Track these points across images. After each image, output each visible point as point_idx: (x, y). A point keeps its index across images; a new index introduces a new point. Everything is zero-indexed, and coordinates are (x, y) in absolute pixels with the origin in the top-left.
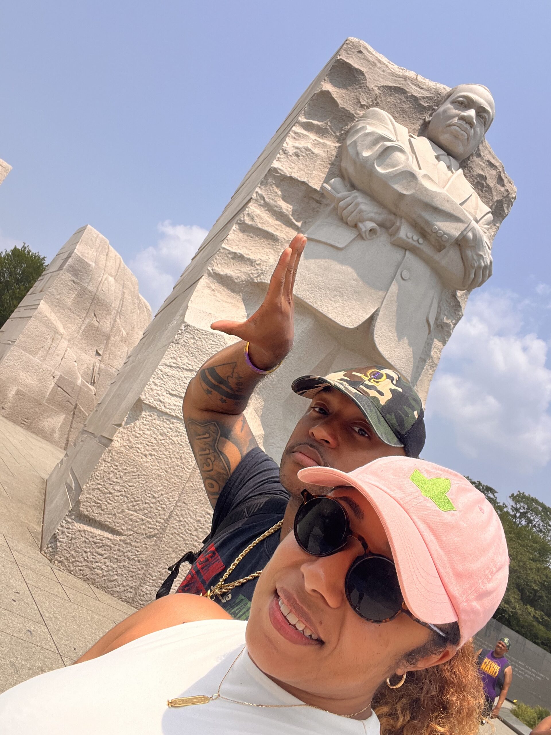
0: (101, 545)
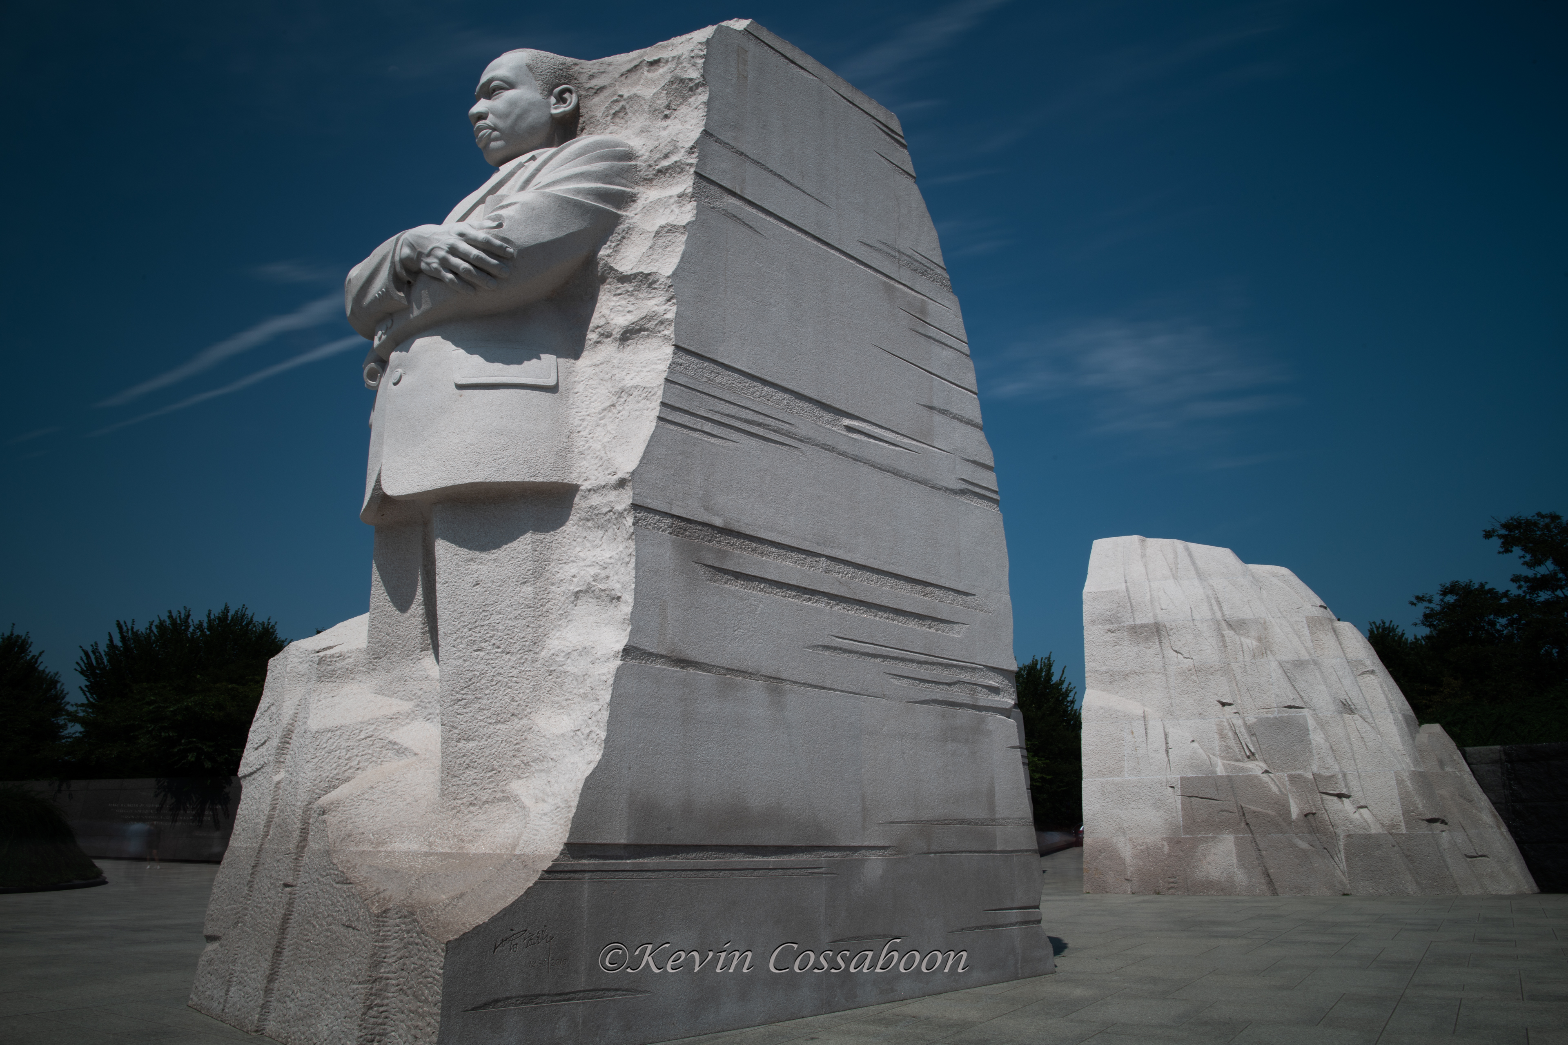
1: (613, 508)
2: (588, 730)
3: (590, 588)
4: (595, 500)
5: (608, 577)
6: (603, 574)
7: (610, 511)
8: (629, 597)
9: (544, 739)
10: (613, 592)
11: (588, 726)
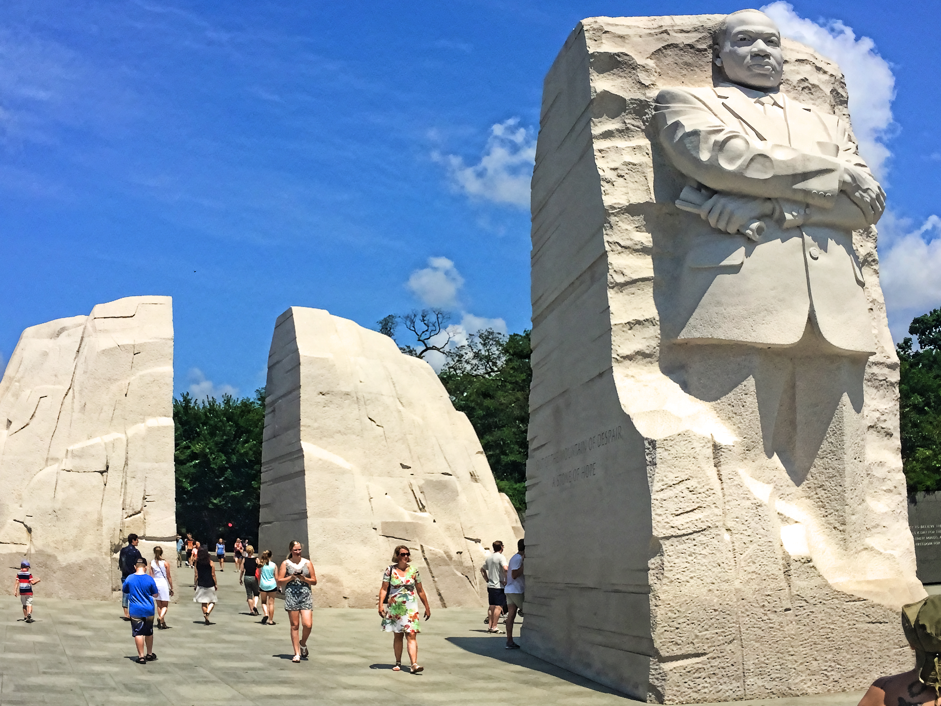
0: (694, 671)
1: (887, 378)
2: (899, 511)
3: (875, 425)
4: (875, 370)
5: (885, 420)
6: (883, 418)
7: (884, 380)
8: (897, 434)
9: (875, 515)
10: (890, 431)
11: (898, 508)
